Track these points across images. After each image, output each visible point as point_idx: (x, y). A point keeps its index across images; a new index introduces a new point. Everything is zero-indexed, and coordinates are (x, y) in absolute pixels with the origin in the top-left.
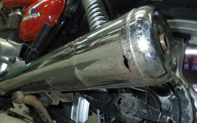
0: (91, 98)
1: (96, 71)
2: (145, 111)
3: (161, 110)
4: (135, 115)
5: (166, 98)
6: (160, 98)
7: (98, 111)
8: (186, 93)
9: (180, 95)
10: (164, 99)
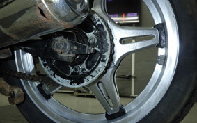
0: (29, 48)
1: (29, 21)
2: (75, 48)
3: (89, 44)
4: (69, 53)
5: (92, 33)
6: (87, 34)
7: (40, 58)
8: (104, 27)
9: (101, 29)
10: (90, 35)
